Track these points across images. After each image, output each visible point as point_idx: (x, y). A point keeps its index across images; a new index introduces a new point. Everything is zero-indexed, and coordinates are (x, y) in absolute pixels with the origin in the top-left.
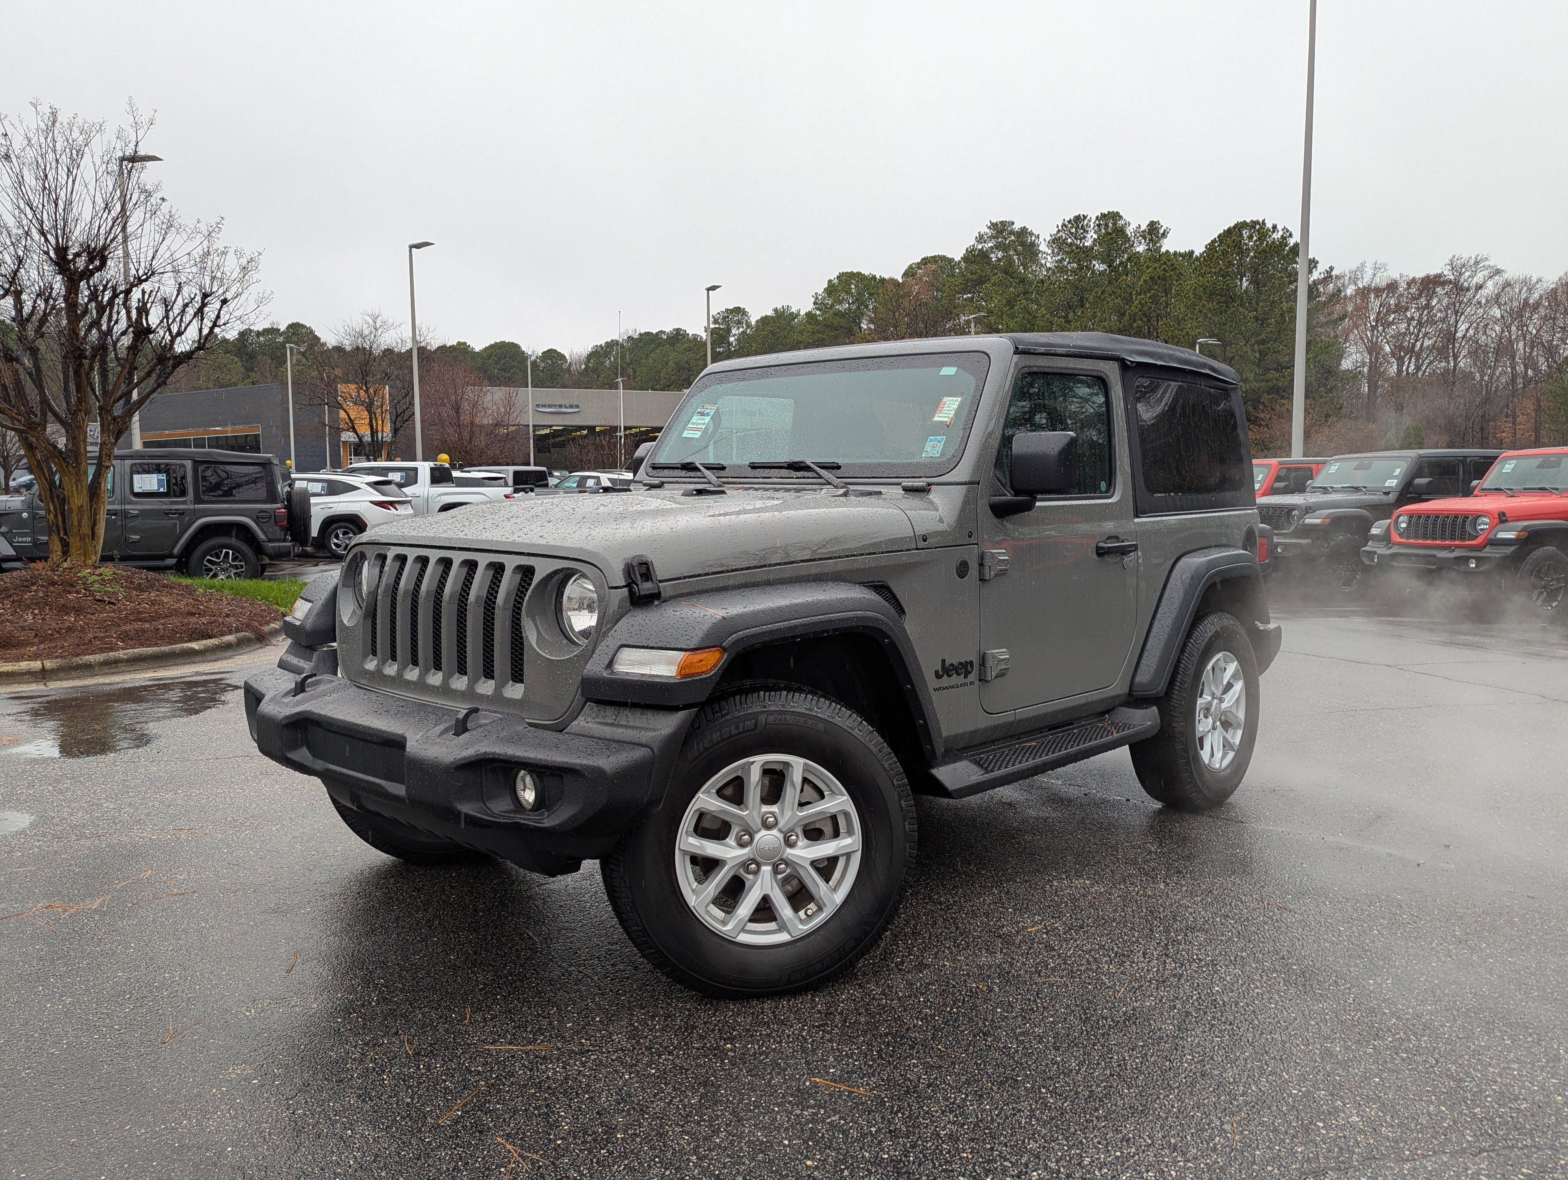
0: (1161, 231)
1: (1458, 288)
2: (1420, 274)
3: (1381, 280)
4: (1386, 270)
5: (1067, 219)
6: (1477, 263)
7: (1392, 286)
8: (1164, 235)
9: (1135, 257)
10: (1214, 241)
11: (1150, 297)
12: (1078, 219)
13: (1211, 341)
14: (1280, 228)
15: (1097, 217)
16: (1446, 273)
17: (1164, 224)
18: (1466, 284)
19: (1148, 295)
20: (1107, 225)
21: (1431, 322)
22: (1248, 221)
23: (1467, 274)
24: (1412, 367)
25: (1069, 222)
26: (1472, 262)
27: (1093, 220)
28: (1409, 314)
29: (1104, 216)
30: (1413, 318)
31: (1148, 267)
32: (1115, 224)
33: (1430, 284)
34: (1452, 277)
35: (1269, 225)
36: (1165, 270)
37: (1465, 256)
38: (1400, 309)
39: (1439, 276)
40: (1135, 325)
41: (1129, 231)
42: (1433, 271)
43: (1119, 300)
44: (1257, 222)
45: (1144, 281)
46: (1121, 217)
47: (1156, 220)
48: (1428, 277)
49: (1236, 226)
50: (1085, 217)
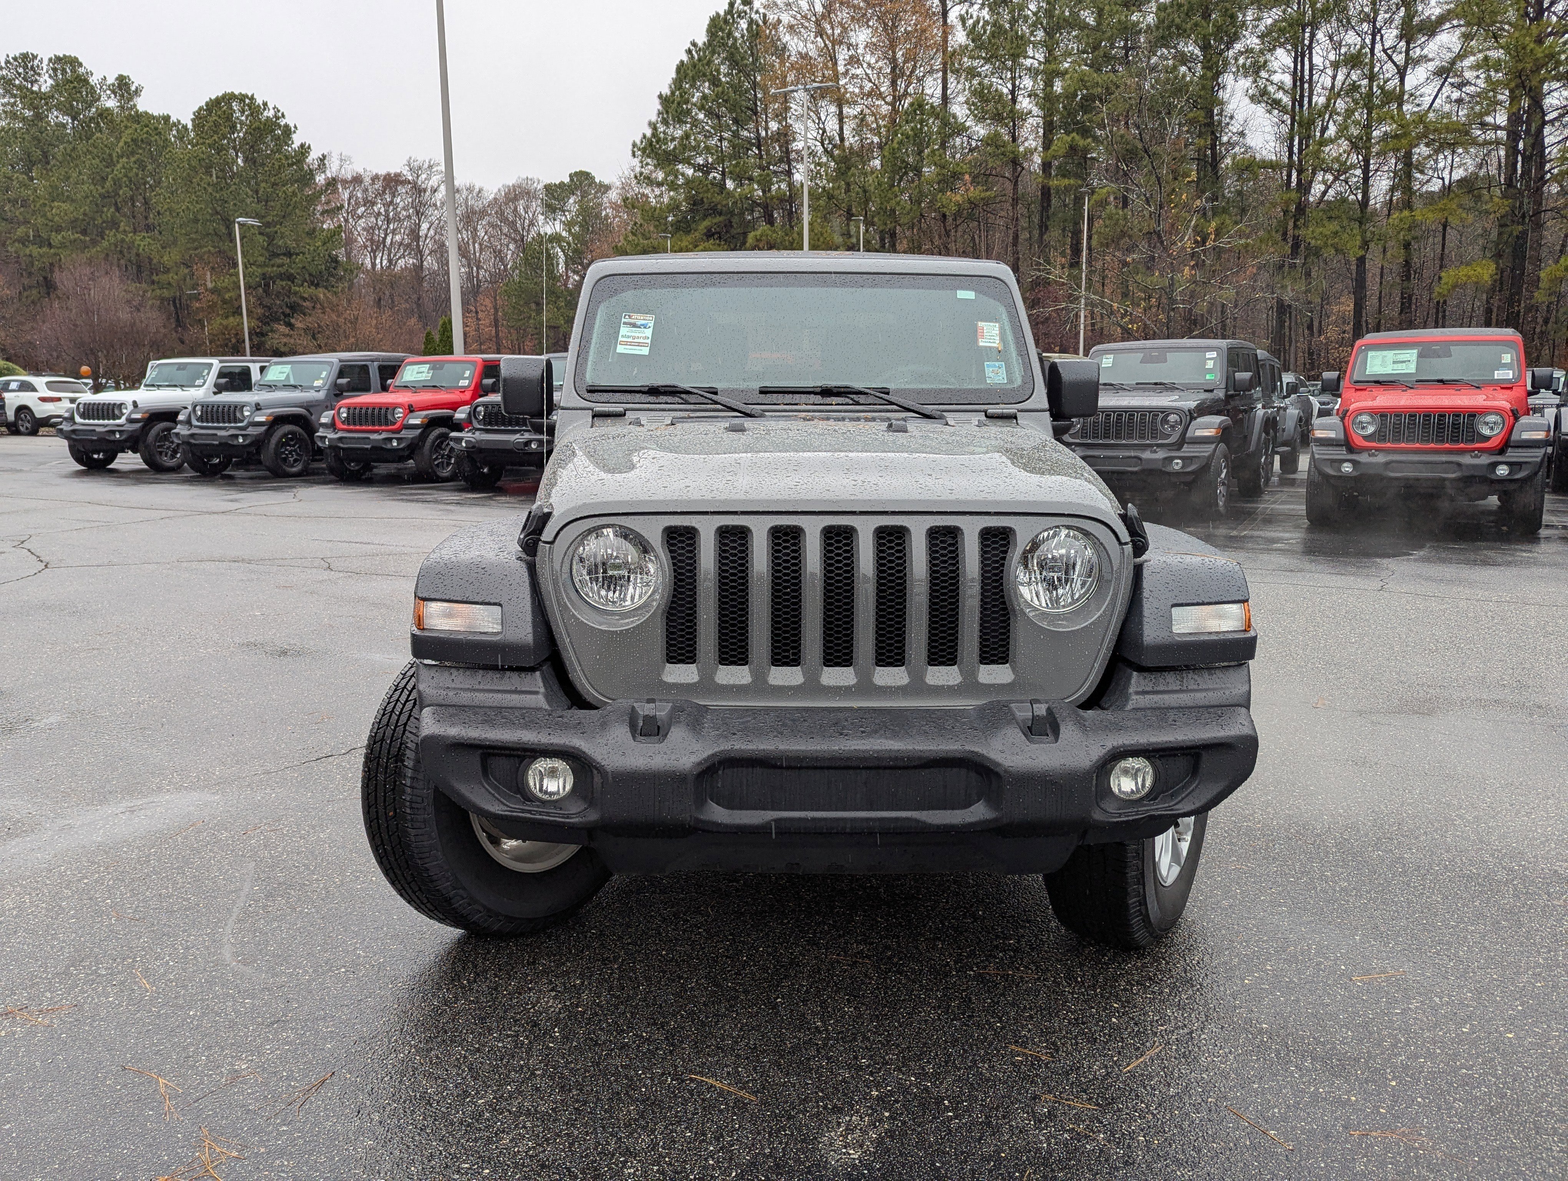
0: (133, 88)
1: (418, 190)
2: (382, 172)
3: (347, 173)
4: (351, 163)
5: (11, 55)
6: (430, 167)
7: (357, 180)
8: (137, 92)
9: (105, 114)
10: (201, 109)
11: (135, 162)
12: (25, 56)
13: (250, 221)
14: (271, 105)
15: (50, 60)
16: (405, 173)
17: (136, 81)
18: (423, 186)
19: (133, 159)
20: (64, 71)
21: (397, 219)
22: (237, 93)
23: (424, 176)
24: (385, 262)
25: (15, 59)
26: (426, 166)
27: (46, 62)
28: (375, 209)
29: (58, 59)
30: (379, 214)
31: (126, 127)
32: (74, 71)
33: (392, 182)
34: (410, 178)
35: (259, 101)
36: (147, 132)
37: (420, 159)
38: (369, 203)
39: (397, 175)
40: (121, 192)
41: (94, 80)
42: (393, 170)
43: (97, 161)
44: (246, 96)
45: (126, 143)
46: (81, 65)
47: (125, 74)
48: (389, 174)
49: (224, 96)
50: (35, 57)
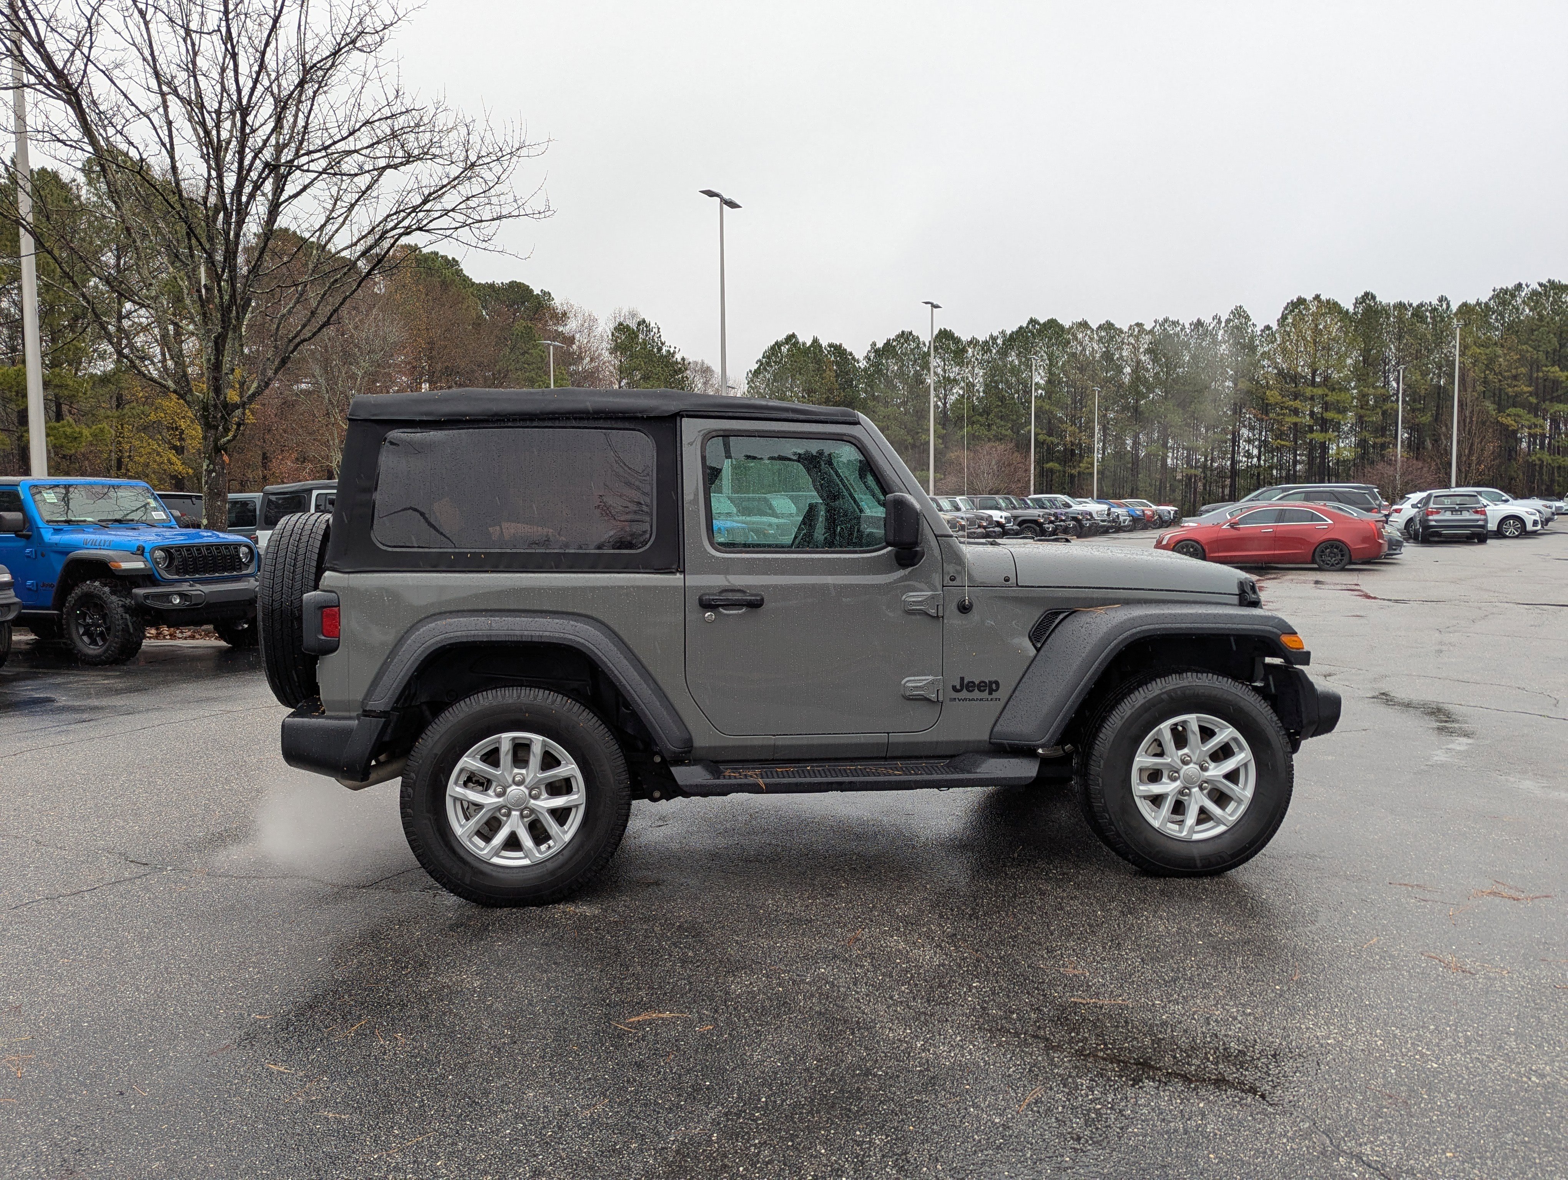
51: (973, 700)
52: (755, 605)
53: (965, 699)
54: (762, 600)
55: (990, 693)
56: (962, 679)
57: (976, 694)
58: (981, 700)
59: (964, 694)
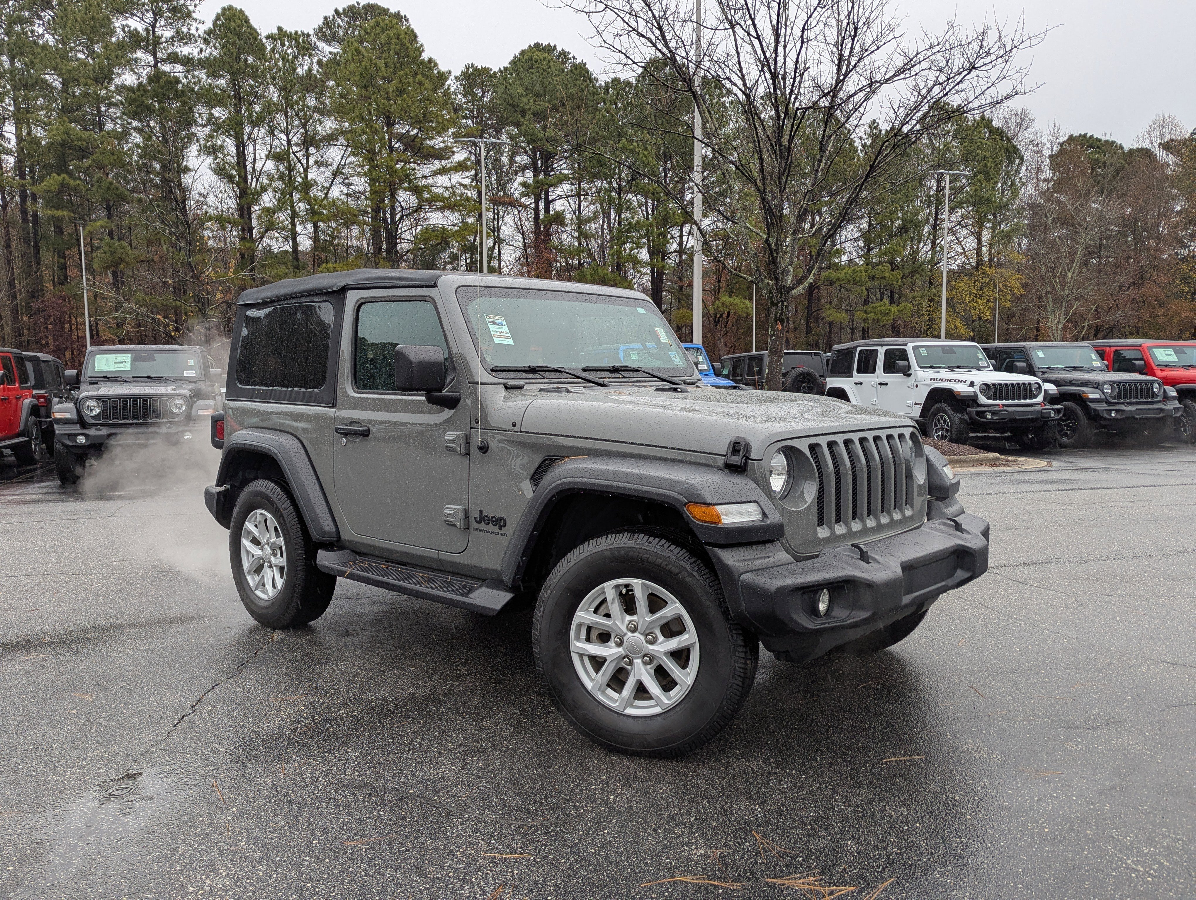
51: (488, 532)
52: (366, 434)
53: (483, 531)
54: (369, 430)
55: (500, 528)
56: (481, 512)
57: (491, 528)
58: (494, 533)
59: (483, 526)
